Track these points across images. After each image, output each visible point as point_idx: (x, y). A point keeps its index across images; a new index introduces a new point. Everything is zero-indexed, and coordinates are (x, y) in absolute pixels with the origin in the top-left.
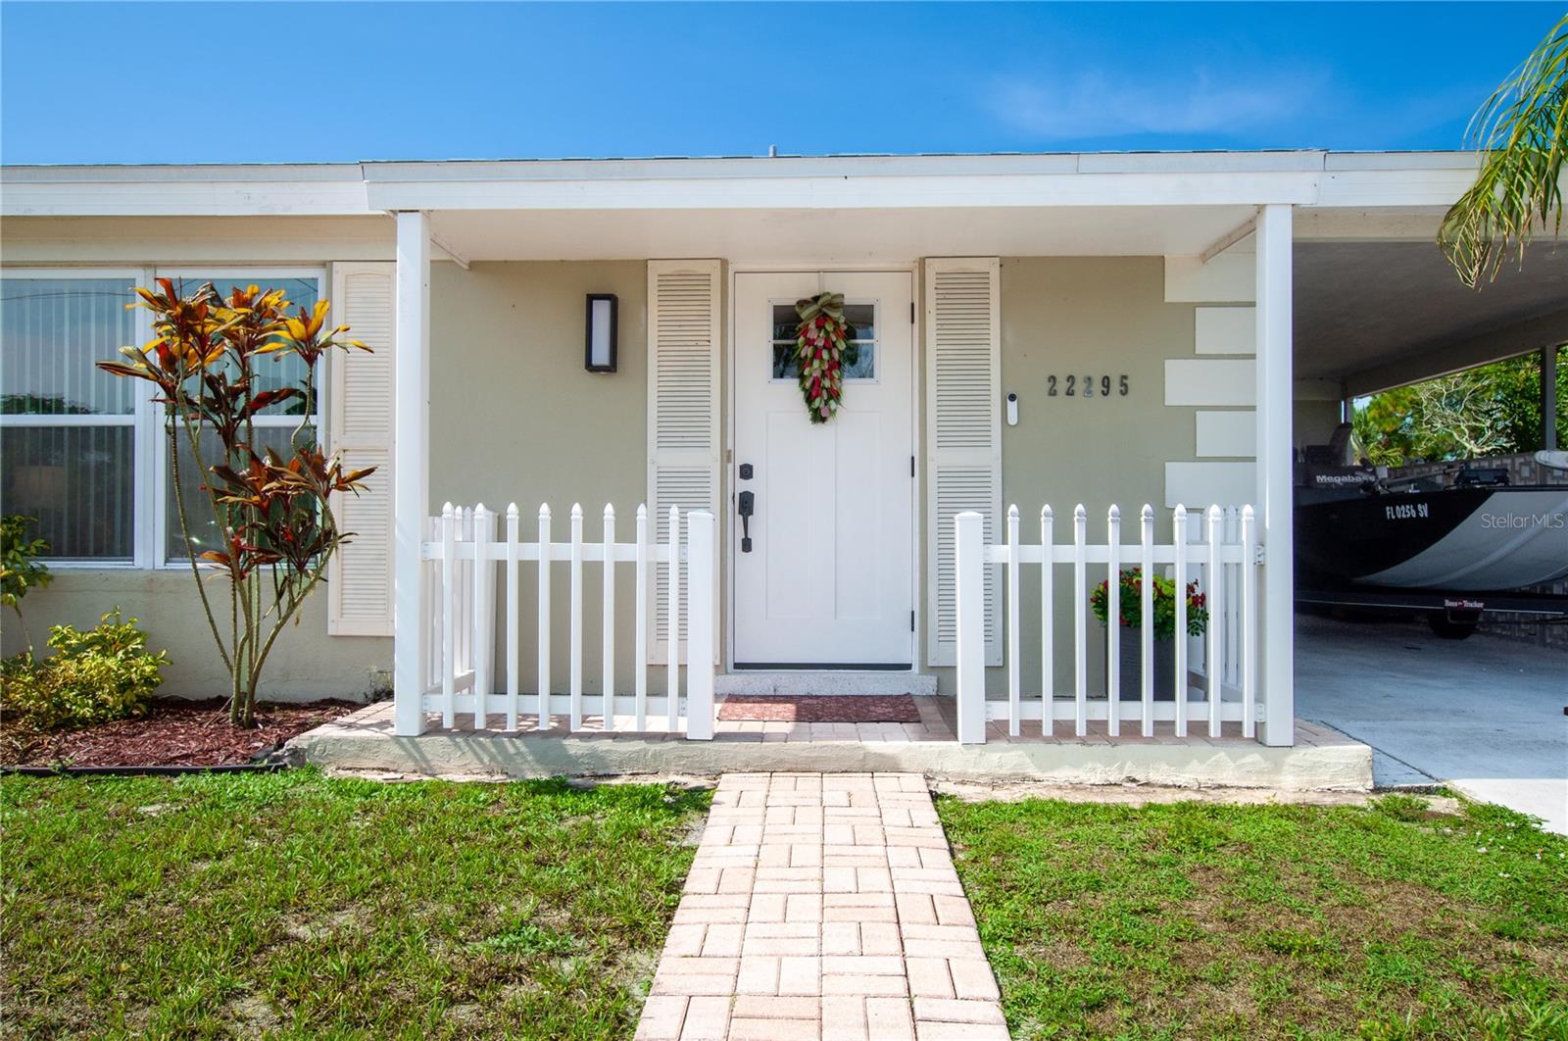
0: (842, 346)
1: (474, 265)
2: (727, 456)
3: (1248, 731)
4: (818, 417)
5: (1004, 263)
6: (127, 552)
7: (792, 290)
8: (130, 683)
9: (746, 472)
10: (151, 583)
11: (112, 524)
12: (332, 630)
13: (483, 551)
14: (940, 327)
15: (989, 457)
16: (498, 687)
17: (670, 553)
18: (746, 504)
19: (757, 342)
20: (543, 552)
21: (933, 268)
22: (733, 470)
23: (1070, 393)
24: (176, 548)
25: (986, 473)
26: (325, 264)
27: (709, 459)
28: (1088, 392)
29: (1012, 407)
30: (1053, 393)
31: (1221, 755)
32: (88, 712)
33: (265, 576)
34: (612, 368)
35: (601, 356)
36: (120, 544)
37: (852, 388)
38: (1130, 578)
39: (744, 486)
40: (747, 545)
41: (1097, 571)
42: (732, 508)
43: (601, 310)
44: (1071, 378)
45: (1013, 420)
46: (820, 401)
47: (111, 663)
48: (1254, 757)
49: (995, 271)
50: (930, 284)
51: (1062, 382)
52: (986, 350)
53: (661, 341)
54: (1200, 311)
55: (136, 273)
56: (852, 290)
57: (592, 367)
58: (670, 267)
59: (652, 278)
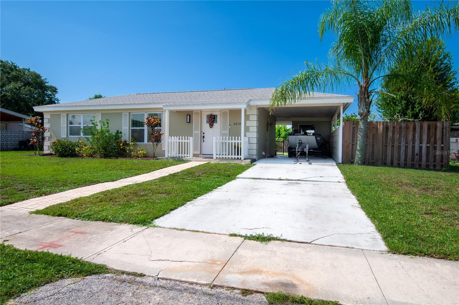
0: (213, 120)
1: (176, 112)
2: (201, 132)
3: (239, 158)
4: (211, 128)
5: (229, 110)
6: (144, 142)
7: (209, 113)
8: (144, 154)
9: (204, 133)
10: (146, 145)
11: (142, 139)
12: (162, 150)
13: (178, 141)
14: (223, 118)
15: (228, 132)
16: (179, 153)
17: (188, 141)
18: (204, 137)
19: (205, 119)
20: (183, 141)
21: (222, 111)
22: (202, 133)
23: (236, 125)
24: (148, 141)
25: (227, 133)
26: (162, 112)
27: (199, 132)
28: (238, 124)
29: (230, 126)
30: (234, 125)
31: (237, 160)
32: (140, 156)
33: (155, 143)
34: (190, 122)
35: (188, 121)
36: (143, 141)
37: (215, 124)
38: (235, 143)
39: (203, 135)
40: (204, 141)
42: (202, 137)
43: (188, 116)
44: (236, 123)
45: (230, 128)
46: (211, 126)
47: (142, 152)
48: (240, 161)
49: (228, 112)
50: (222, 113)
51: (235, 124)
52: (227, 120)
53: (194, 119)
54: (250, 116)
55: (145, 113)
56: (214, 113)
57: (187, 122)
58: (196, 112)
59: (194, 113)
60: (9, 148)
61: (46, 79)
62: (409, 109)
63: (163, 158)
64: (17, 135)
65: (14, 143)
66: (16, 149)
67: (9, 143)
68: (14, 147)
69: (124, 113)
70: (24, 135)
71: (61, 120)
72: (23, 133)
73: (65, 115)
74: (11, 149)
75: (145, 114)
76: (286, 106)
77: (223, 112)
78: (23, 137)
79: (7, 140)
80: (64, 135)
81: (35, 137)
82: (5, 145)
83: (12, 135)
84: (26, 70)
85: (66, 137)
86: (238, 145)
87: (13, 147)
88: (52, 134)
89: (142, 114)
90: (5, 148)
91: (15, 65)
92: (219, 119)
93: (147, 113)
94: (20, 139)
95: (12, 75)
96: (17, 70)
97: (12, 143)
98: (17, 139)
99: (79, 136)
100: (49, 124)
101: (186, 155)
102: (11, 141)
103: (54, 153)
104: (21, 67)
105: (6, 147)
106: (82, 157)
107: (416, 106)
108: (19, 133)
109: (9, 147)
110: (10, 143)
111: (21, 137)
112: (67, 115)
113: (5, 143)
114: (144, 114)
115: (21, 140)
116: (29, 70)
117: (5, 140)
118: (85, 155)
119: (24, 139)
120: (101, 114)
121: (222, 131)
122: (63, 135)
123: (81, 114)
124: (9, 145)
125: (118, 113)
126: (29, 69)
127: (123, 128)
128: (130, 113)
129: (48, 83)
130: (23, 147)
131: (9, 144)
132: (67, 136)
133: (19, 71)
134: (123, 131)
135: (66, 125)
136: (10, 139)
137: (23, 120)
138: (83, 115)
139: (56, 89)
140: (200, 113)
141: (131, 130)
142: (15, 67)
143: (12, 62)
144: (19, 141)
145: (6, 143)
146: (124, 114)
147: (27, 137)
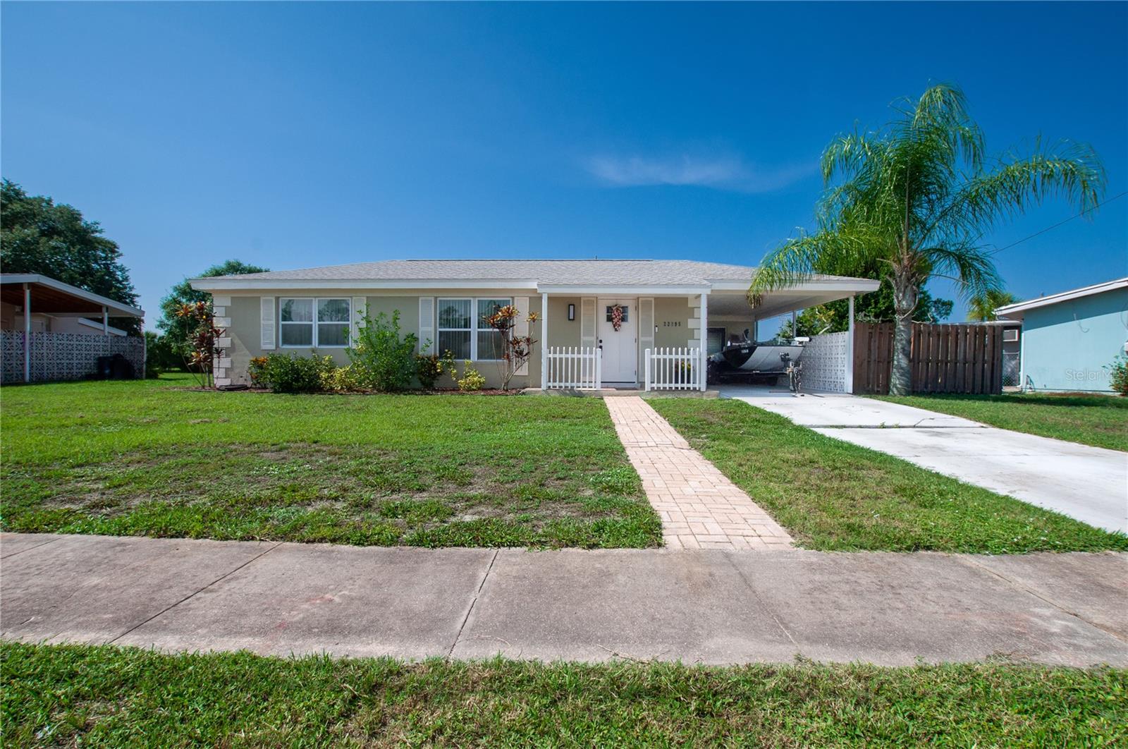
0: (621, 315)
2: (597, 338)
3: (697, 389)
4: (616, 330)
5: (655, 298)
6: (470, 358)
7: (610, 303)
9: (601, 341)
10: (475, 364)
11: (465, 352)
12: (515, 374)
14: (642, 312)
15: (652, 339)
17: (593, 356)
19: (603, 315)
20: (564, 356)
21: (640, 299)
22: (598, 341)
23: (668, 326)
24: (481, 357)
25: (651, 342)
27: (594, 339)
28: (672, 325)
29: (657, 328)
30: (665, 326)
31: (692, 393)
34: (573, 320)
35: (571, 317)
36: (468, 356)
37: (623, 325)
38: (677, 361)
39: (600, 345)
41: (671, 360)
43: (572, 307)
44: (669, 323)
45: (657, 331)
46: (616, 327)
48: (698, 393)
49: (653, 300)
50: (640, 302)
51: (667, 323)
52: (651, 317)
53: (584, 314)
54: (695, 309)
55: (472, 299)
56: (623, 303)
57: (569, 320)
58: (586, 299)
59: (582, 301)
60: (75, 373)
61: (98, 223)
62: (871, 305)
63: (536, 392)
64: (92, 343)
65: (86, 361)
66: (89, 377)
67: (75, 362)
68: (86, 371)
69: (423, 298)
70: (107, 344)
71: (262, 311)
72: (105, 339)
73: (271, 300)
74: (79, 375)
75: (472, 302)
76: (773, 294)
77: (642, 301)
78: (105, 349)
79: (70, 356)
80: (270, 343)
81: (202, 349)
82: (65, 368)
83: (81, 343)
84: (43, 200)
85: (274, 347)
86: (683, 363)
87: (84, 372)
88: (237, 341)
89: (467, 300)
90: (65, 374)
91: (17, 188)
92: (631, 314)
93: (477, 299)
94: (98, 352)
95: (13, 209)
96: (21, 200)
97: (81, 361)
98: (92, 352)
99: (346, 347)
100: (229, 319)
101: (575, 384)
102: (79, 357)
103: (249, 384)
104: (30, 195)
105: (68, 371)
106: (331, 391)
107: (882, 301)
108: (97, 339)
109: (75, 371)
110: (77, 361)
111: (101, 350)
112: (277, 299)
113: (65, 362)
114: (470, 301)
115: (101, 355)
116: (49, 202)
117: (65, 355)
118: (339, 388)
119: (107, 353)
120: (365, 299)
121: (642, 336)
122: (265, 344)
123: (313, 299)
124: (75, 368)
125: (409, 298)
126: (50, 200)
127: (421, 329)
128: (436, 298)
129: (101, 232)
130: (107, 371)
131: (75, 364)
132: (277, 346)
133: (29, 202)
134: (420, 335)
135: (273, 322)
136: (77, 352)
137: (104, 309)
138: (319, 301)
139: (115, 247)
140: (595, 302)
141: (438, 333)
142: (18, 193)
143: (8, 182)
144: (97, 357)
145: (67, 361)
146: (422, 300)
147: (116, 349)
